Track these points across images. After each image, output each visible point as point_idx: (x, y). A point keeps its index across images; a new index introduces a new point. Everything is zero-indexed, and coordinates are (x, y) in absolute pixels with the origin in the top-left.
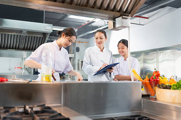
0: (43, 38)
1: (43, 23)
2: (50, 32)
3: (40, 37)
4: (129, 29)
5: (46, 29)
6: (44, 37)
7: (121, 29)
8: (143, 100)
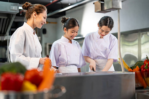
0: (7, 19)
1: (8, 2)
2: (16, 13)
3: (4, 19)
4: (119, 12)
5: (11, 9)
6: (9, 18)
7: (110, 11)
8: (137, 94)
